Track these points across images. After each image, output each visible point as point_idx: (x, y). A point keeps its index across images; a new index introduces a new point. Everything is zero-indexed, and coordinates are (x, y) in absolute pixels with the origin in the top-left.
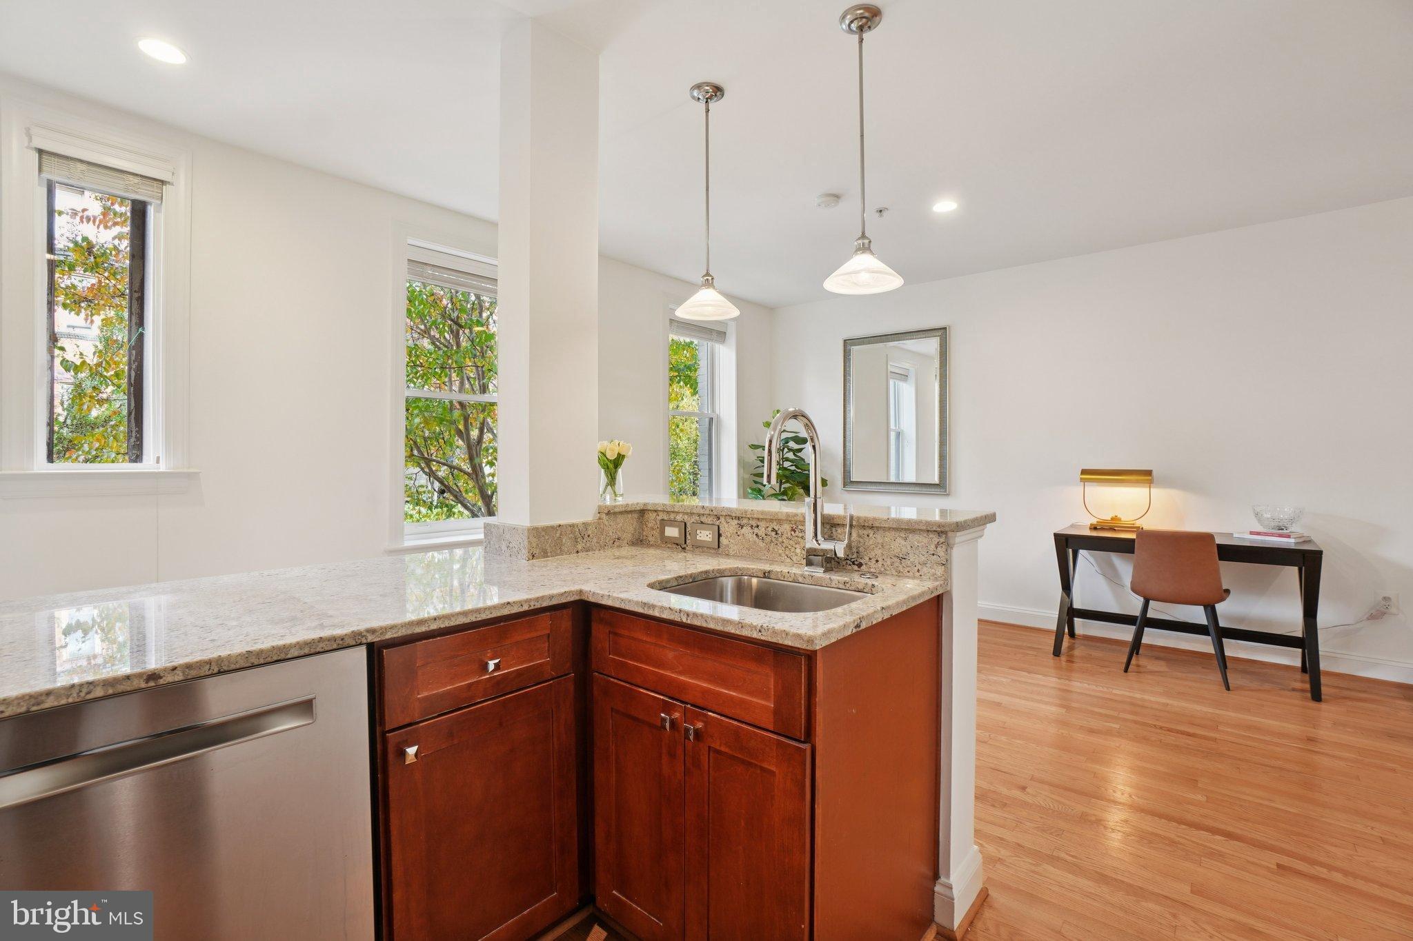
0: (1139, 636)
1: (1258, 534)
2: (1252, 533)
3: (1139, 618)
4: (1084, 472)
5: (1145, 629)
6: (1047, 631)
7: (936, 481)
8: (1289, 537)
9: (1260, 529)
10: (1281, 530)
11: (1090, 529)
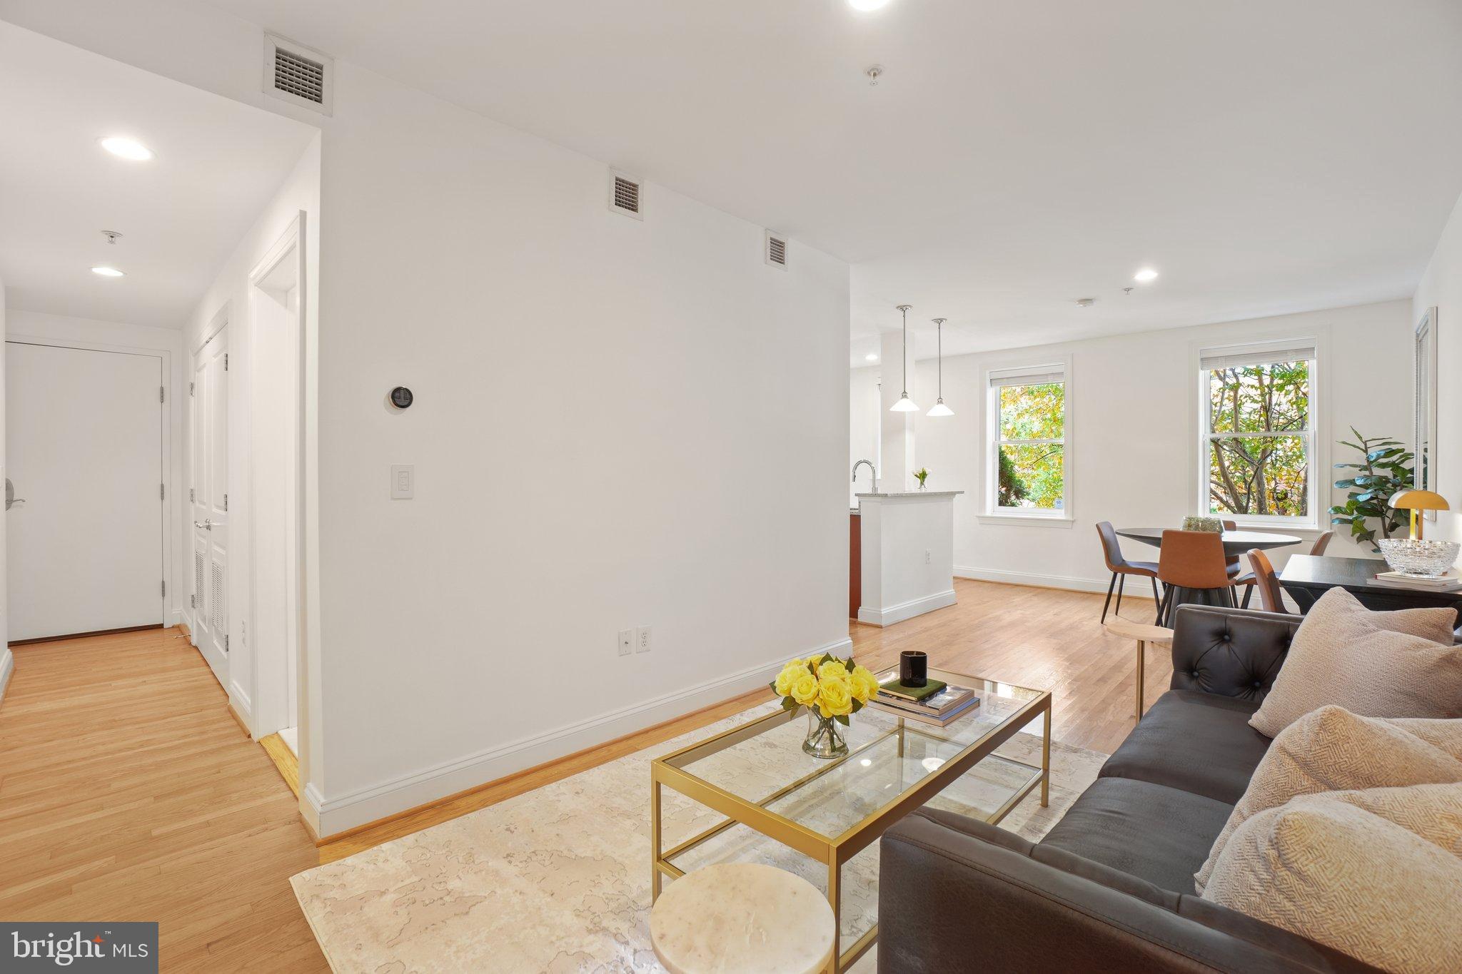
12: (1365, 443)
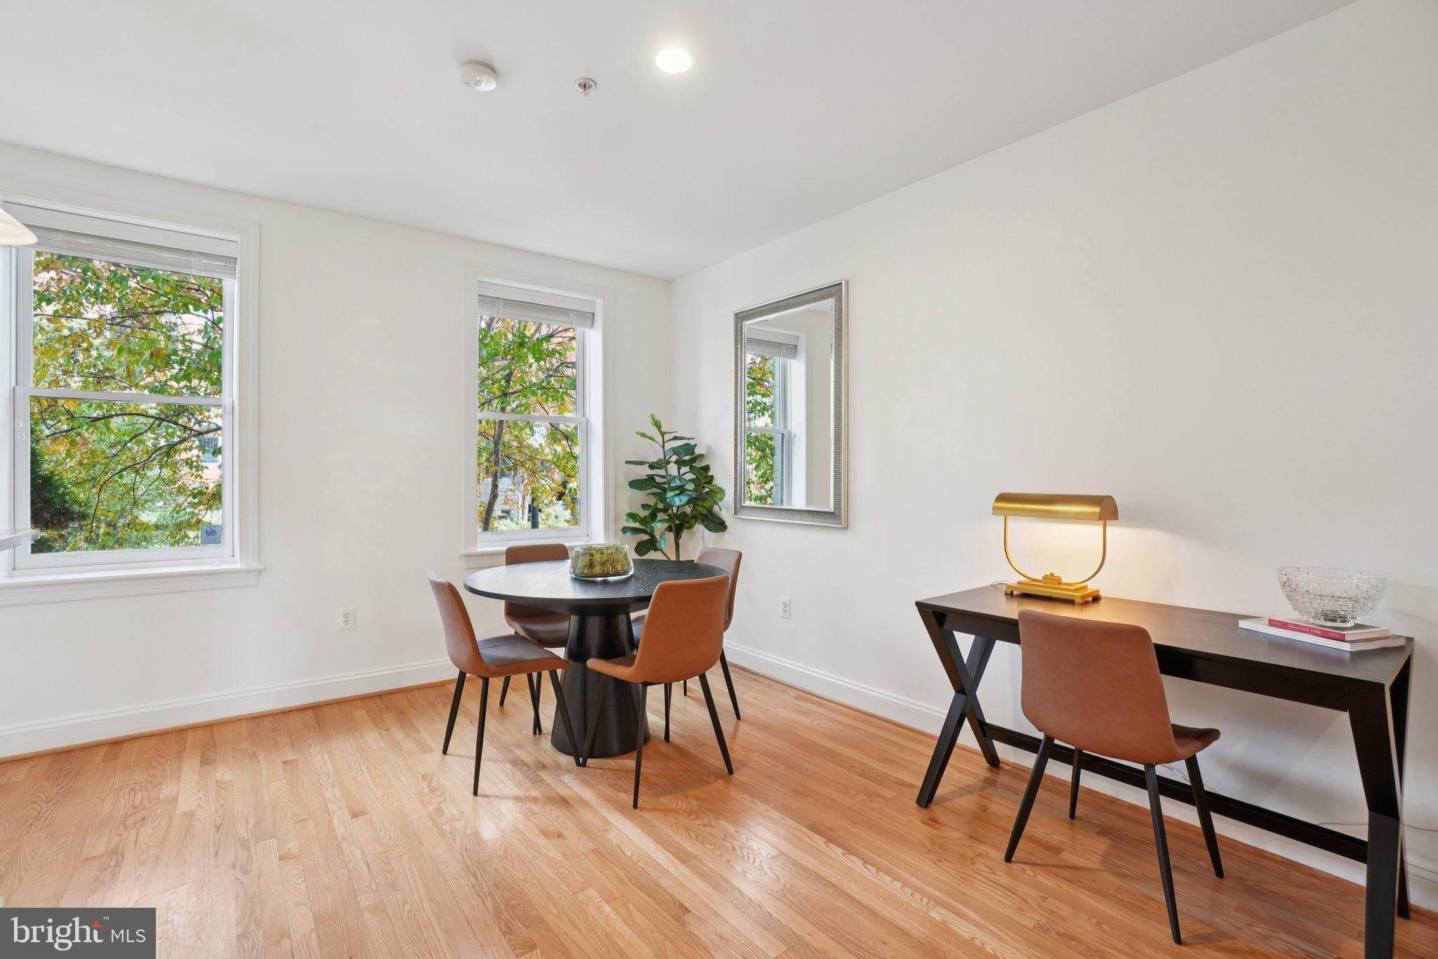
0: (1040, 766)
1: (1284, 625)
2: (1272, 623)
3: (1043, 742)
4: (1002, 498)
5: (1049, 759)
6: (931, 737)
7: (831, 509)
8: (1342, 639)
9: (1289, 614)
10: (1333, 623)
11: (1006, 594)
12: (663, 434)
